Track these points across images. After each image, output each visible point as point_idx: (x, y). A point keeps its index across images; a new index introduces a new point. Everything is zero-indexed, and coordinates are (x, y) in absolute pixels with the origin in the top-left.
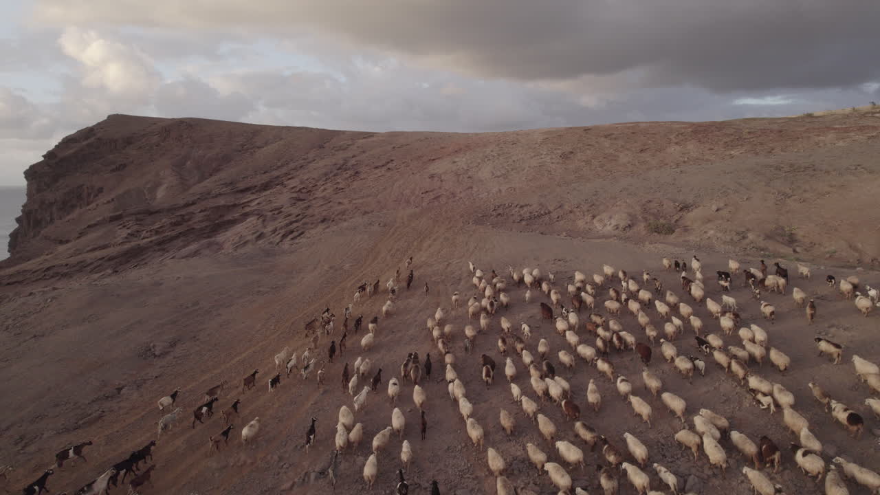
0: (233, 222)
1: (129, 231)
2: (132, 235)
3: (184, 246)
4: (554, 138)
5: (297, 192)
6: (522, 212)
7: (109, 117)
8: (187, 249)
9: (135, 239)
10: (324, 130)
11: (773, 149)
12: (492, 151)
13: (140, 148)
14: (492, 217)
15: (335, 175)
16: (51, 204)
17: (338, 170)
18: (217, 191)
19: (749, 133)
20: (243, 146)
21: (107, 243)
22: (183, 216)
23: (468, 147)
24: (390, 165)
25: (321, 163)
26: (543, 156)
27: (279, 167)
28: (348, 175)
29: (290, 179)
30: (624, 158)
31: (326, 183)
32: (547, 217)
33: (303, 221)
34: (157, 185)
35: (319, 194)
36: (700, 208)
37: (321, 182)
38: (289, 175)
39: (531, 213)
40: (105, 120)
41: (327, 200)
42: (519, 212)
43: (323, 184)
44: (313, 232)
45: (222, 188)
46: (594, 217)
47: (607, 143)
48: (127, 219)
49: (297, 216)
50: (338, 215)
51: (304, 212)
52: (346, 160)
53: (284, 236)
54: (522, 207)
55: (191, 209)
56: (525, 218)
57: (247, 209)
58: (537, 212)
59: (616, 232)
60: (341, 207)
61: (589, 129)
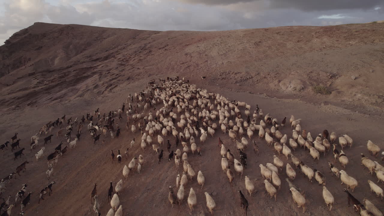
0: (88, 77)
1: (38, 81)
2: (39, 83)
3: (59, 91)
4: (250, 34)
5: (121, 61)
6: (236, 77)
7: (35, 23)
8: (60, 92)
9: (41, 85)
10: (137, 30)
11: (374, 41)
12: (217, 41)
13: (49, 39)
14: (219, 80)
15: (140, 53)
16: (8, 66)
17: (142, 49)
18: (83, 60)
19: (356, 31)
20: (97, 38)
21: (27, 87)
22: (65, 73)
23: (205, 39)
24: (167, 48)
25: (134, 46)
26: (245, 44)
27: (113, 48)
28: (146, 52)
29: (118, 54)
30: (289, 45)
31: (135, 56)
32: (251, 81)
33: (118, 79)
34: (56, 57)
35: (131, 62)
36: (343, 77)
37: (132, 56)
38: (118, 52)
39: (241, 77)
40: (33, 25)
41: (133, 66)
42: (234, 77)
43: (134, 57)
44: (121, 85)
45: (85, 59)
46: (279, 81)
47: (278, 37)
48: (38, 74)
49: (116, 75)
50: (136, 76)
51: (120, 73)
52: (146, 45)
53: (107, 88)
54: (236, 74)
55: (70, 69)
56: (238, 81)
57: (95, 70)
58: (245, 77)
59: (295, 92)
60: (138, 71)
61: (267, 30)
